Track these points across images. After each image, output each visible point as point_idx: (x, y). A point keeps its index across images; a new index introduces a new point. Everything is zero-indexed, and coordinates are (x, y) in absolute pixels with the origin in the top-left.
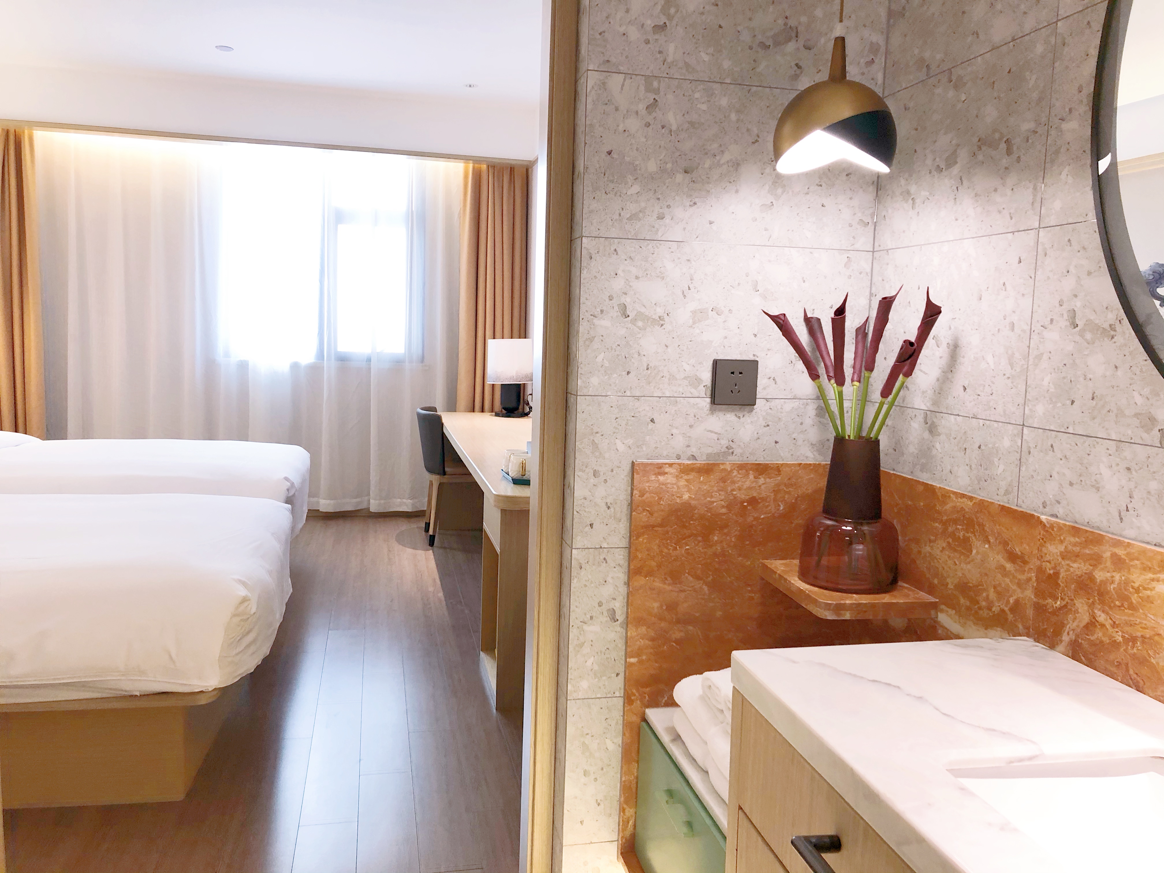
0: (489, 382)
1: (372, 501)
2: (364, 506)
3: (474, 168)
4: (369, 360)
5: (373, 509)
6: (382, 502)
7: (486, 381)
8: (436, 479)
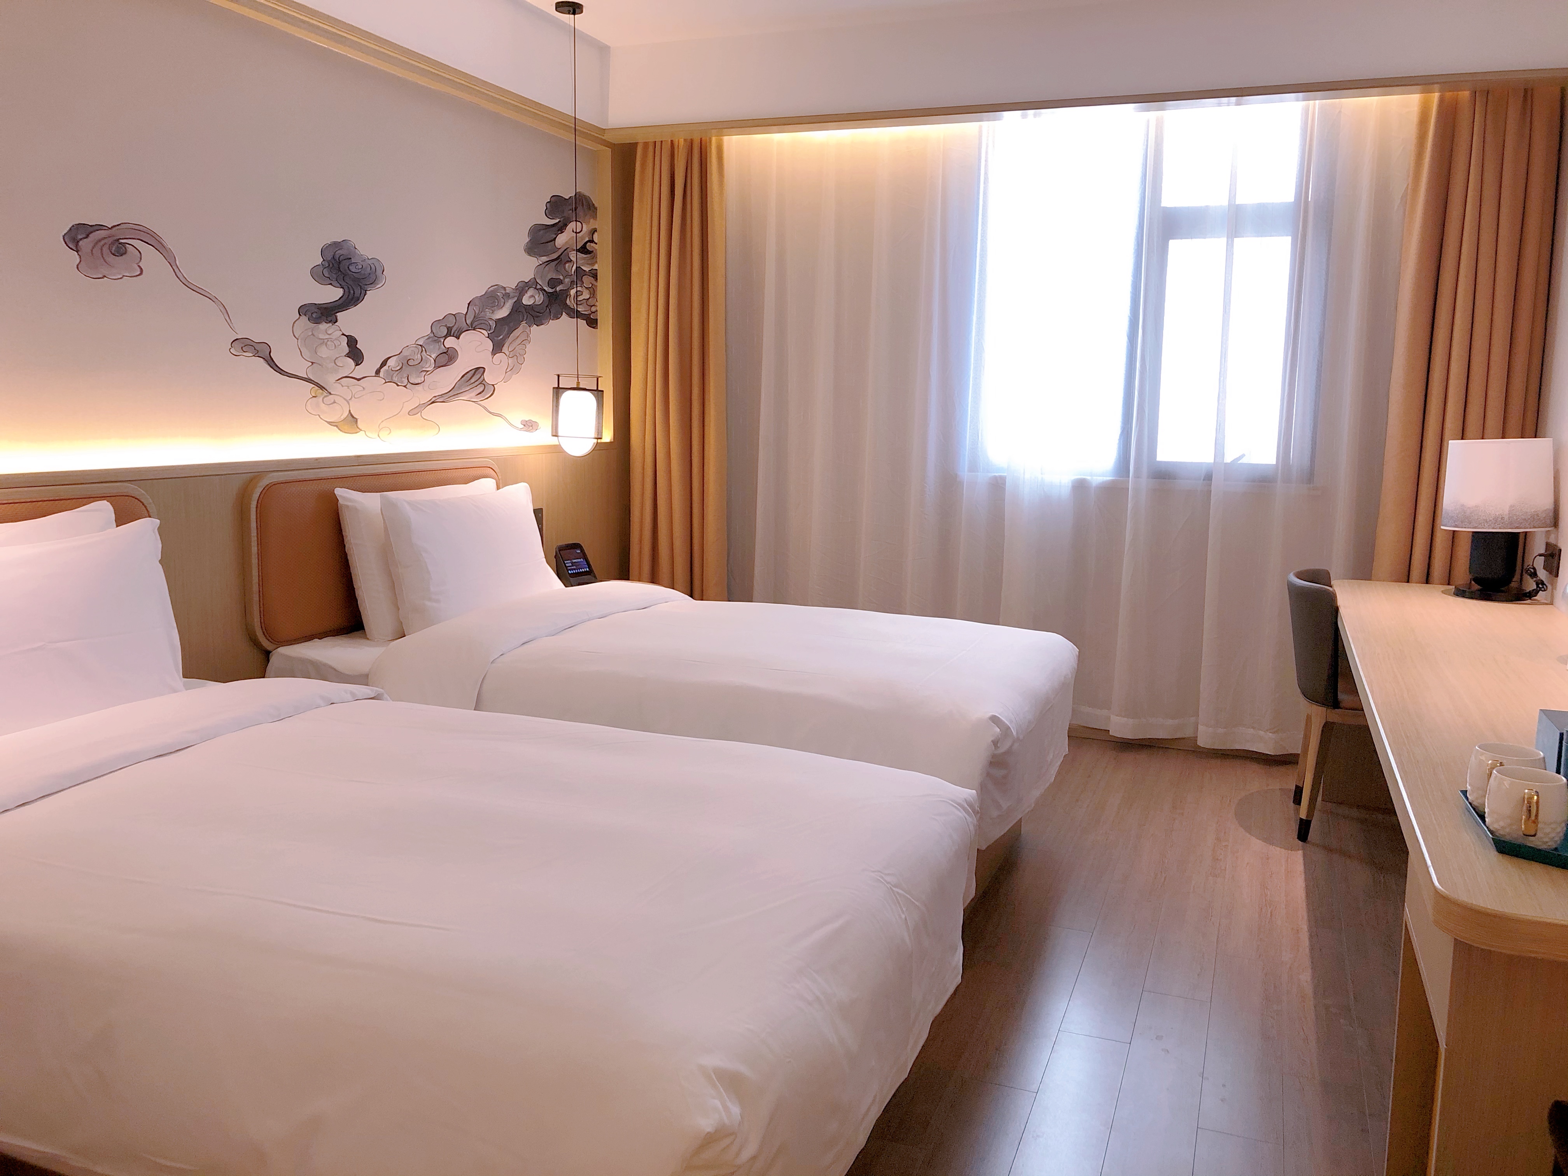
0: (1445, 526)
1: (1201, 728)
2: (1188, 733)
3: (1442, 100)
4: (1208, 477)
5: (1201, 743)
6: (1221, 731)
7: (1438, 522)
8: (1318, 714)
